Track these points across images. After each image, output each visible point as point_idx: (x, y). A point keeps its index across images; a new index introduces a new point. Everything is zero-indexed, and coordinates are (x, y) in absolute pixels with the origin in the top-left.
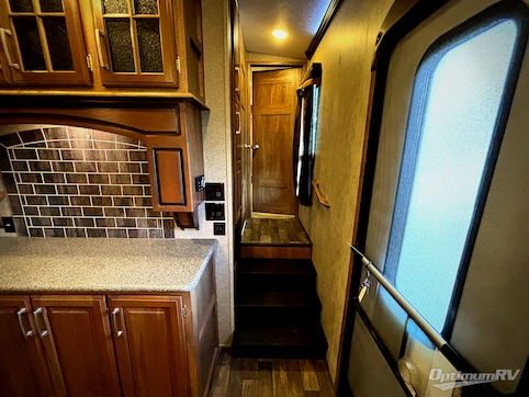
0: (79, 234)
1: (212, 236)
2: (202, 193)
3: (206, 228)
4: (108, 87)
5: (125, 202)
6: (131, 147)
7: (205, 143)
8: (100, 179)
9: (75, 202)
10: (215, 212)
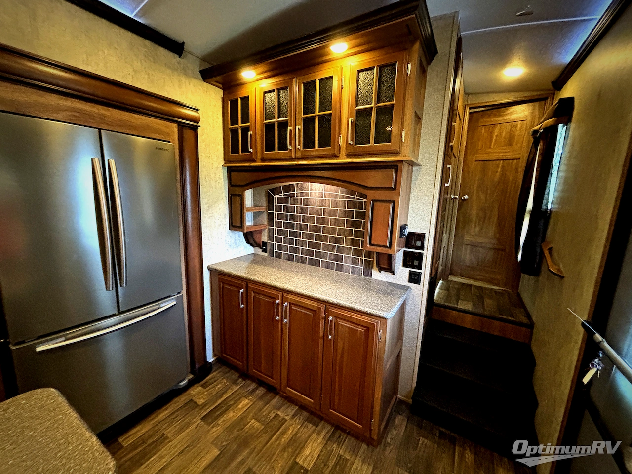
0: (302, 261)
1: (407, 284)
2: (404, 240)
3: (402, 274)
4: (348, 156)
5: (337, 241)
6: (349, 198)
7: (412, 195)
8: (323, 221)
9: (304, 237)
10: (412, 260)
